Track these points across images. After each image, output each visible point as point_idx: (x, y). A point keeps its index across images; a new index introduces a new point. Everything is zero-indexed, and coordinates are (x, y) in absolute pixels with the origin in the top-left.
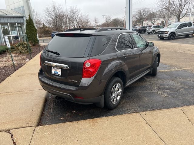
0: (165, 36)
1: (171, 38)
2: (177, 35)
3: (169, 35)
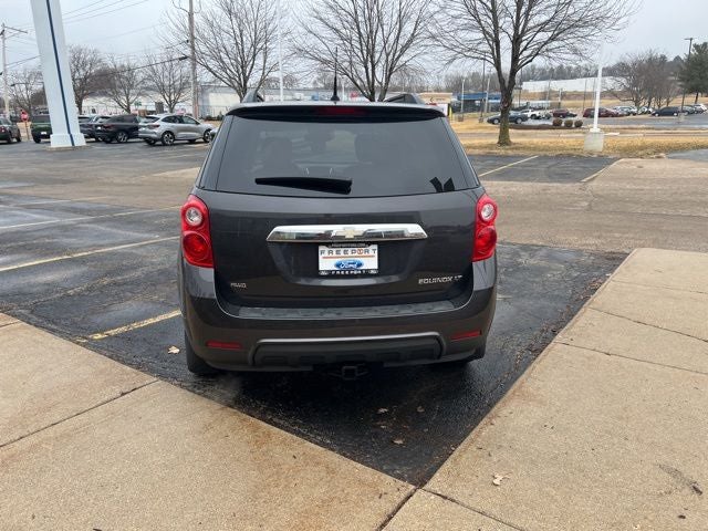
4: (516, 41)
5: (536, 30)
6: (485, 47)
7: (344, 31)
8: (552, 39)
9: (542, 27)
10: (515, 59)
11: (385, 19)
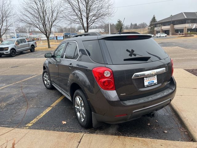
0: (6, 53)
1: (13, 55)
2: (18, 51)
3: (10, 51)
4: (87, 19)
5: (93, 16)
6: (78, 20)
7: (35, 15)
8: (97, 18)
9: (94, 15)
10: (88, 24)
11: (47, 12)
